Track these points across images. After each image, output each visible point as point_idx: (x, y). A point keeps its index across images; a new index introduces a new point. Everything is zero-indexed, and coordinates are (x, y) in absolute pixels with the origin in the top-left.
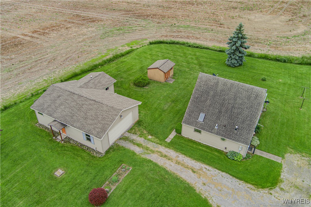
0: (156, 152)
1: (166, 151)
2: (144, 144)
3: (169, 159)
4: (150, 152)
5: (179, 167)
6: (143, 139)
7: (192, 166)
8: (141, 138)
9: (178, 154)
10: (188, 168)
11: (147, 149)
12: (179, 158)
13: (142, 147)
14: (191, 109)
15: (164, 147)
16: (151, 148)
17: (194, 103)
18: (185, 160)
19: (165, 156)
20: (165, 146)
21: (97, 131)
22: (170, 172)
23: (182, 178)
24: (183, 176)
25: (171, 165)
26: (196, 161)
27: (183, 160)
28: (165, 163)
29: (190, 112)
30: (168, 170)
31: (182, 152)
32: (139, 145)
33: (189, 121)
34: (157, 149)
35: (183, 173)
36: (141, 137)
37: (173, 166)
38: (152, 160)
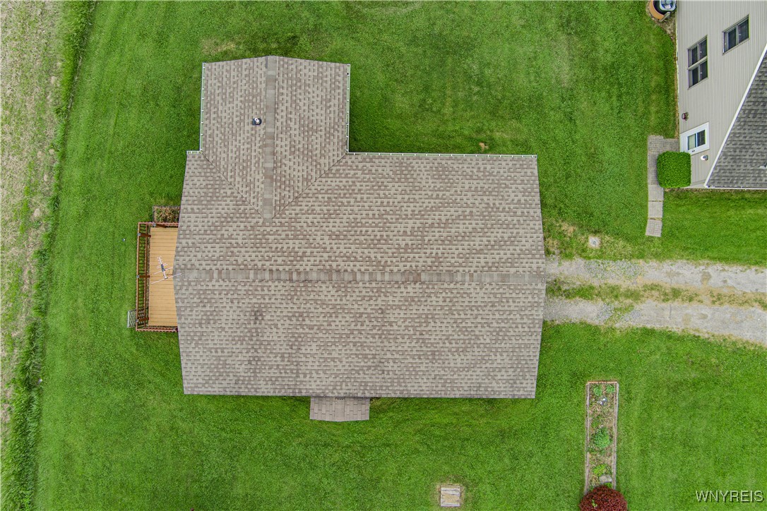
0: (645, 291)
1: (669, 274)
2: (596, 283)
3: (691, 299)
4: (629, 301)
5: (727, 311)
6: (579, 261)
7: (754, 291)
8: (573, 262)
9: (702, 267)
10: (748, 303)
11: (614, 292)
12: (712, 281)
13: (599, 295)
14: (741, 138)
15: (654, 263)
16: (624, 284)
17: (755, 119)
18: (731, 278)
19: (676, 293)
20: (656, 256)
21: (505, 377)
22: (712, 340)
23: (747, 342)
24: (749, 334)
25: (705, 317)
26: (758, 268)
27: (725, 281)
28: (687, 319)
29: (738, 150)
30: (706, 336)
31: (710, 254)
32: (585, 293)
33: (733, 175)
34: (640, 281)
35: (743, 325)
36: (569, 256)
37: (709, 316)
38: (649, 326)
